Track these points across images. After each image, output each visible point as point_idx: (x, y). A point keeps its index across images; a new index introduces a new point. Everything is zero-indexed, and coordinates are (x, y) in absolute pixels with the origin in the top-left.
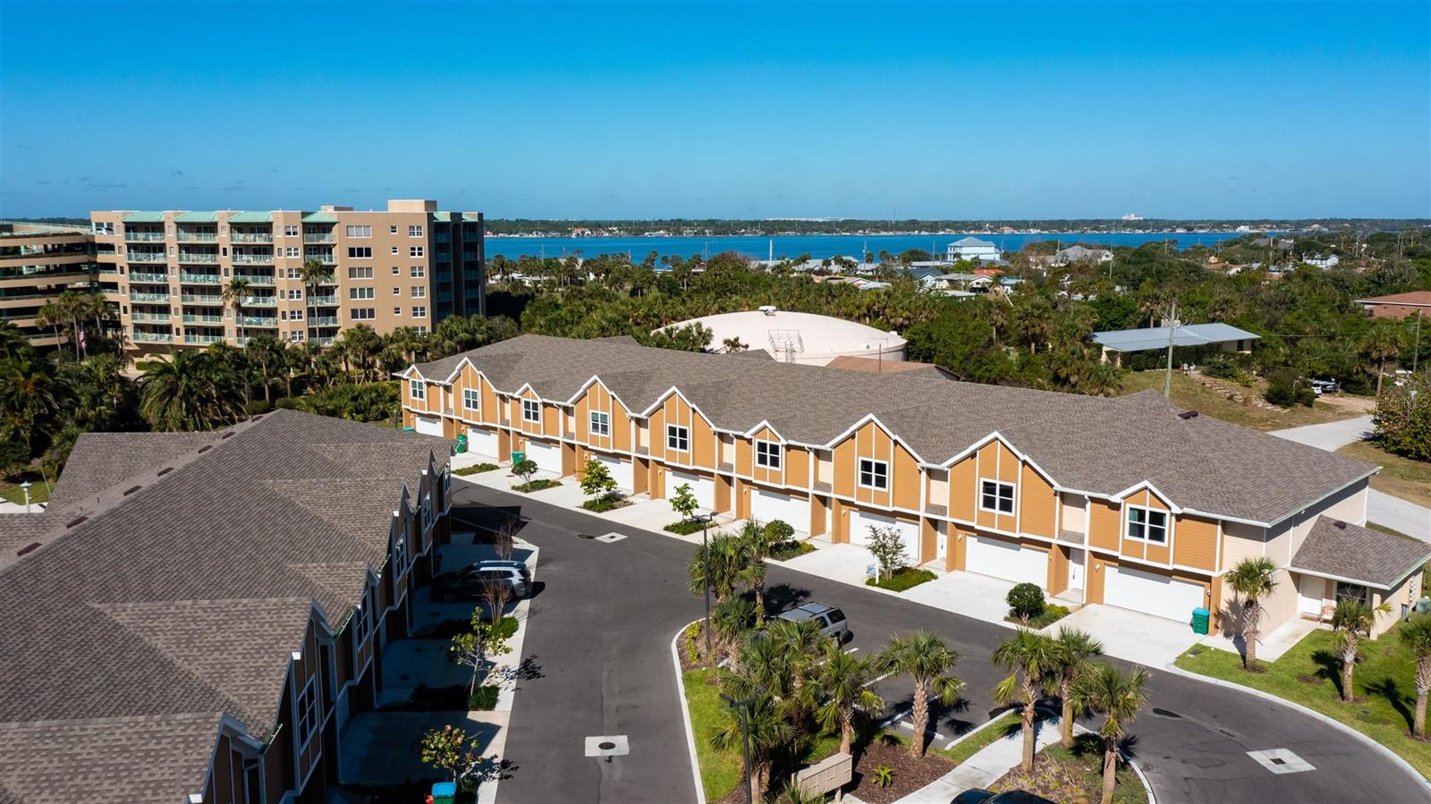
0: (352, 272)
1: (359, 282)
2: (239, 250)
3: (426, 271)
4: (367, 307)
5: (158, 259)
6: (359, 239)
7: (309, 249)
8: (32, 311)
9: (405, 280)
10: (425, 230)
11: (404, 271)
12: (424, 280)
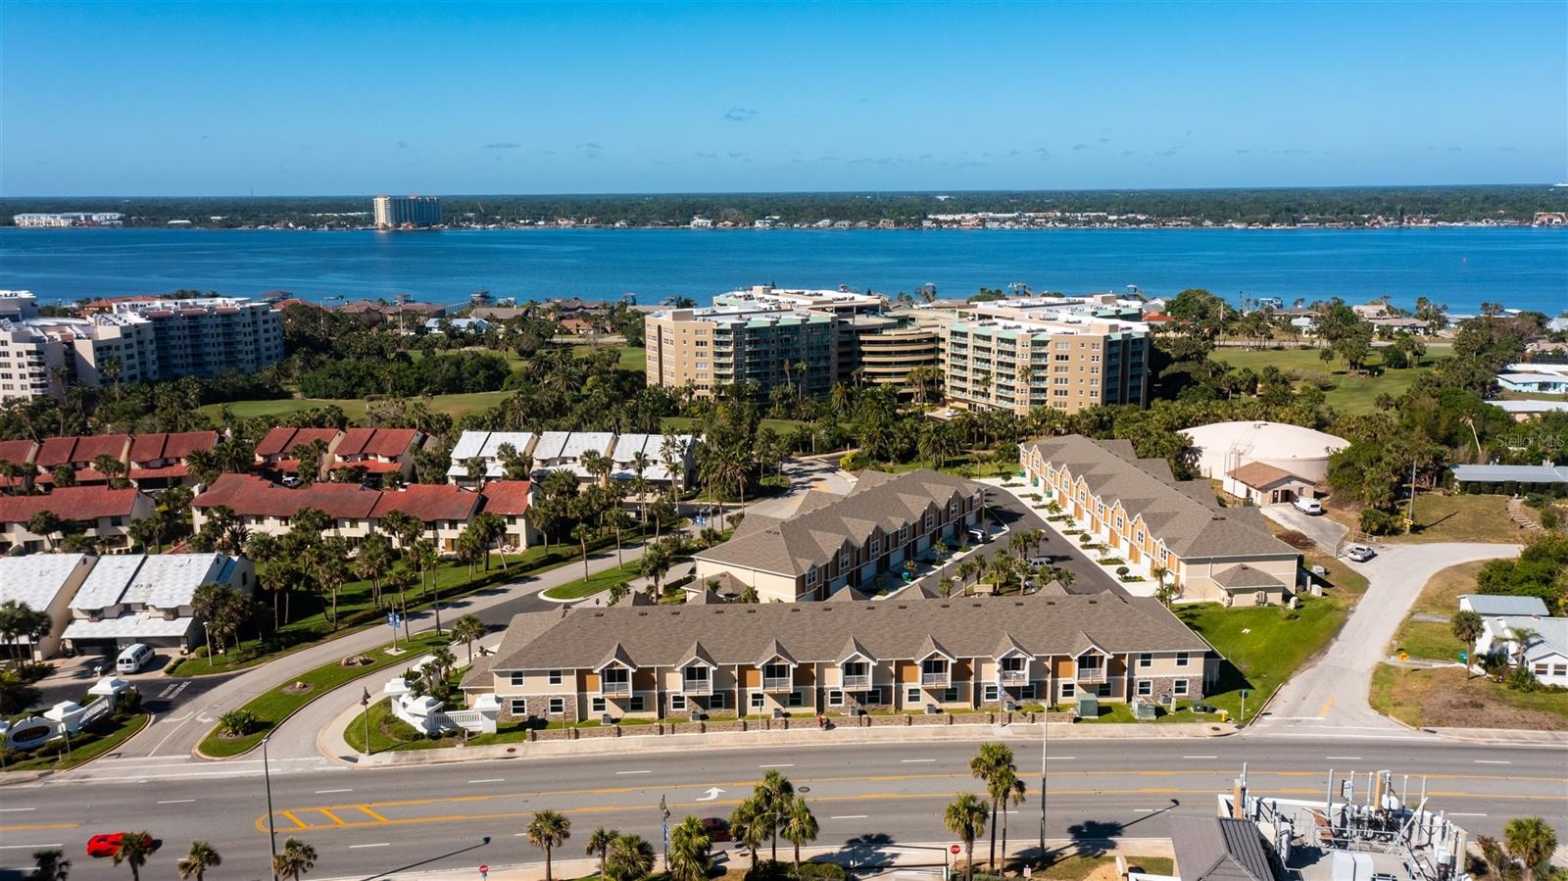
0: (1057, 369)
1: (1060, 374)
2: (1001, 352)
3: (1100, 370)
4: (1063, 389)
5: (963, 352)
6: (1062, 350)
7: (1034, 355)
8: (904, 374)
9: (1087, 375)
10: (1101, 346)
11: (1087, 369)
12: (1099, 375)
